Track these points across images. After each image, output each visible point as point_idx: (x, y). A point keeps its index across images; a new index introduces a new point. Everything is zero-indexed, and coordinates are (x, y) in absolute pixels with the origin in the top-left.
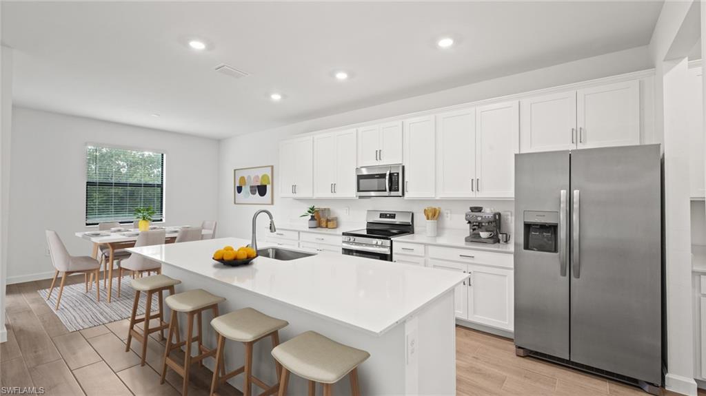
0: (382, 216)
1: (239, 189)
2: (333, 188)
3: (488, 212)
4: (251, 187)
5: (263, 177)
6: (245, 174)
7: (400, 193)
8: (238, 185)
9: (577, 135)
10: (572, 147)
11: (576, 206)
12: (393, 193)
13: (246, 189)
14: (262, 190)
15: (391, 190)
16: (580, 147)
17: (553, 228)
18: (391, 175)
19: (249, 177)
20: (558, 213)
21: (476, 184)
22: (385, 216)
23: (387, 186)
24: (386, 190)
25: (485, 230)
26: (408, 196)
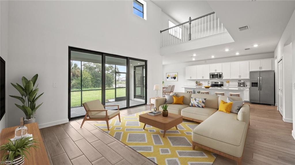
0: (215, 83)
1: (168, 78)
2: (203, 77)
3: (242, 81)
4: (171, 77)
5: (175, 75)
6: (170, 74)
7: (221, 78)
8: (167, 77)
9: (261, 68)
10: (260, 70)
11: (261, 80)
12: (220, 78)
13: (170, 78)
14: (175, 78)
16: (261, 70)
17: (257, 83)
18: (219, 75)
19: (171, 75)
20: (258, 81)
21: (240, 76)
22: (216, 83)
23: (219, 77)
24: (218, 77)
25: (242, 84)
26: (223, 79)
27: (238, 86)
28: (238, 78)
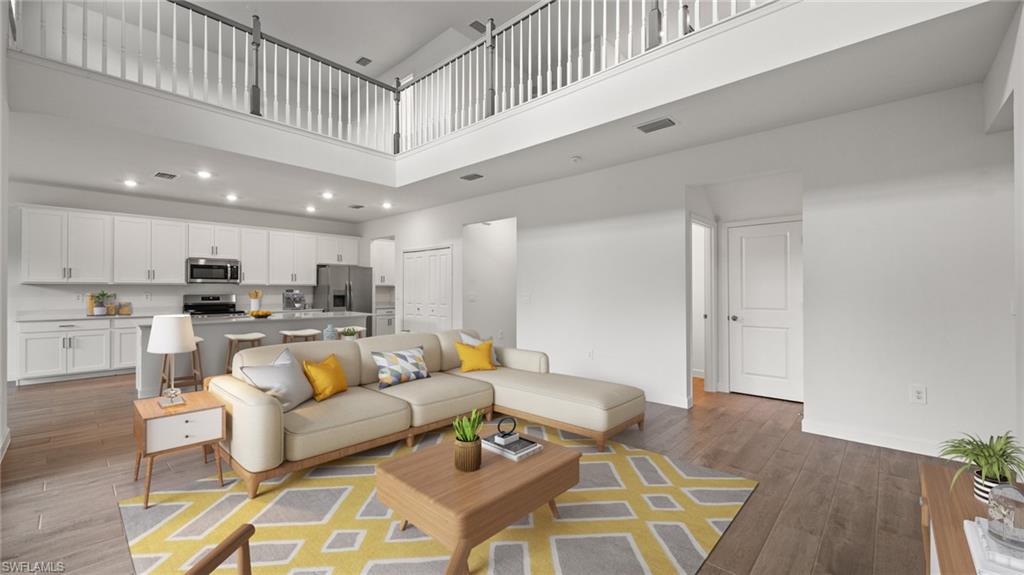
0: (203, 299)
3: (297, 292)
7: (237, 281)
11: (352, 288)
12: (232, 281)
15: (231, 278)
17: (343, 298)
18: (231, 266)
21: (294, 277)
22: (208, 298)
23: (229, 275)
24: (226, 278)
25: (297, 302)
26: (243, 282)
27: (284, 309)
28: (288, 282)
